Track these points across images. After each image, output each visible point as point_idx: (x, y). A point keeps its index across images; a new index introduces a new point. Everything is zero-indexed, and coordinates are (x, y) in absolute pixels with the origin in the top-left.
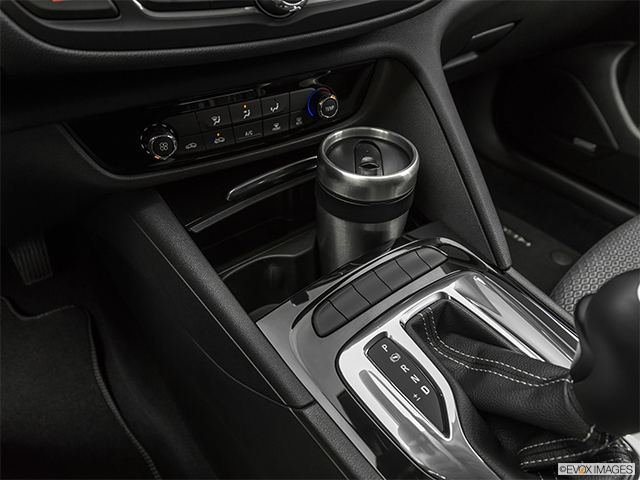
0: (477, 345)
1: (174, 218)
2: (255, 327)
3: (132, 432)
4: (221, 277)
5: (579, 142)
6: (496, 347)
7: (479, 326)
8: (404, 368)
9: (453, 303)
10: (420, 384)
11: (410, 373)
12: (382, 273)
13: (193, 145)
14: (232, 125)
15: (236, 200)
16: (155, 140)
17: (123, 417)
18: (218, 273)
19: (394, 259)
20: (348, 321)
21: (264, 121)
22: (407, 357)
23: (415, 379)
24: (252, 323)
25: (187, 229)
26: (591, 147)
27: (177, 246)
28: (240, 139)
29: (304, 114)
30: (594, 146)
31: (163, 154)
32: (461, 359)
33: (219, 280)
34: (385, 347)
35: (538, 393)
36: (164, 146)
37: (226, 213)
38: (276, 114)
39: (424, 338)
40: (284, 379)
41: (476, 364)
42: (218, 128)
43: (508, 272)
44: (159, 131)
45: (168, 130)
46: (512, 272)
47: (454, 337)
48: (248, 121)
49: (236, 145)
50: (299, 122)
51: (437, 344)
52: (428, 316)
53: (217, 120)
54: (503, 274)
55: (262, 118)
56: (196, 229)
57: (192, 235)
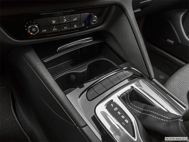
0: (144, 105)
1: (37, 57)
2: (65, 97)
3: (23, 129)
4: (54, 78)
5: (169, 40)
6: (150, 106)
7: (144, 98)
8: (119, 113)
9: (136, 90)
10: (125, 119)
11: (121, 115)
12: (111, 79)
13: (45, 31)
14: (60, 24)
15: (60, 51)
16: (31, 27)
17: (20, 124)
18: (53, 77)
19: (115, 74)
20: (99, 95)
21: (71, 24)
22: (120, 109)
23: (123, 117)
24: (65, 95)
25: (42, 61)
26: (172, 42)
27: (38, 67)
28: (62, 30)
29: (85, 22)
30: (173, 42)
31: (33, 33)
32: (138, 110)
33: (53, 79)
34: (112, 105)
35: (168, 124)
36: (34, 30)
37: (56, 56)
38: (75, 21)
39: (125, 102)
40: (76, 116)
41: (143, 111)
42: (54, 25)
43: (153, 80)
44: (32, 24)
45: (36, 24)
46: (154, 80)
47: (135, 102)
48: (65, 23)
49: (61, 32)
50: (83, 25)
51: (130, 104)
52: (127, 94)
53: (54, 22)
54: (152, 80)
55: (70, 23)
56: (45, 61)
57: (44, 63)
